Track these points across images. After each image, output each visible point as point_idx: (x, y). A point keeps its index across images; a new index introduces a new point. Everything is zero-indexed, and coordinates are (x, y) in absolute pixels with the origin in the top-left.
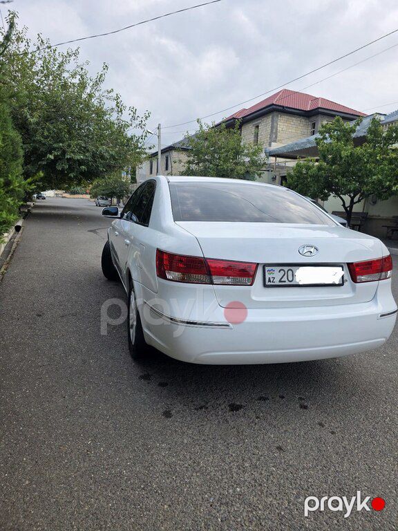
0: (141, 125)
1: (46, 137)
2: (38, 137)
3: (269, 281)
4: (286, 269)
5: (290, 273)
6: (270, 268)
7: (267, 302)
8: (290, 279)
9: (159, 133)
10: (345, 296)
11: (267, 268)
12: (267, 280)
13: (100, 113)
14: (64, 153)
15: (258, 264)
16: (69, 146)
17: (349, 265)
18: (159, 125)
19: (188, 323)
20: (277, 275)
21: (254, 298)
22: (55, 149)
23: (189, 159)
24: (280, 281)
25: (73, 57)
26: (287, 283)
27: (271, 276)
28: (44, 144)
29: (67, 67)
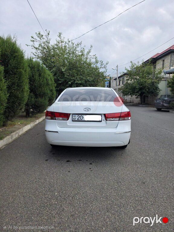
0: (105, 67)
1: (68, 76)
2: (65, 76)
3: (74, 119)
4: (80, 115)
5: (81, 117)
6: (74, 115)
7: (73, 126)
8: (81, 119)
9: (117, 69)
10: (103, 125)
11: (73, 115)
12: (73, 119)
13: (90, 64)
14: (75, 81)
15: (70, 114)
16: (77, 78)
17: (105, 115)
18: (117, 65)
19: (49, 131)
20: (77, 117)
21: (68, 124)
22: (71, 80)
23: (127, 78)
24: (78, 119)
25: (79, 45)
26: (80, 120)
27: (74, 118)
28: (68, 78)
29: (78, 49)
